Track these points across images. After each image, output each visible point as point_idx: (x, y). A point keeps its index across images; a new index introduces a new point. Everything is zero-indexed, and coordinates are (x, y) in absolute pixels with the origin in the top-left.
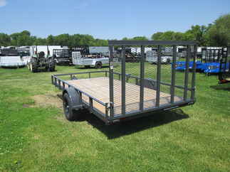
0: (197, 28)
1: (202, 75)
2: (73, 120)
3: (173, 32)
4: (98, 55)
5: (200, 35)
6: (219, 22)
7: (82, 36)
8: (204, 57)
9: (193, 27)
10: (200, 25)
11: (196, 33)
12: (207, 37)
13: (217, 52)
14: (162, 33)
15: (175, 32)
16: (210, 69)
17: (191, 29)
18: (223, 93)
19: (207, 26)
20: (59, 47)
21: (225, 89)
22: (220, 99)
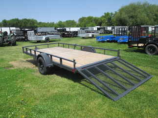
0: (108, 14)
1: (116, 44)
2: (47, 74)
3: (92, 17)
4: (45, 33)
5: (110, 19)
6: (121, 11)
7: (29, 20)
8: (113, 33)
9: (105, 14)
10: (110, 13)
11: (107, 17)
12: (115, 20)
13: (121, 29)
14: (85, 18)
15: (94, 17)
16: (121, 40)
17: (104, 15)
18: (131, 53)
19: (114, 13)
20: (14, 28)
21: (132, 51)
22: (130, 57)
